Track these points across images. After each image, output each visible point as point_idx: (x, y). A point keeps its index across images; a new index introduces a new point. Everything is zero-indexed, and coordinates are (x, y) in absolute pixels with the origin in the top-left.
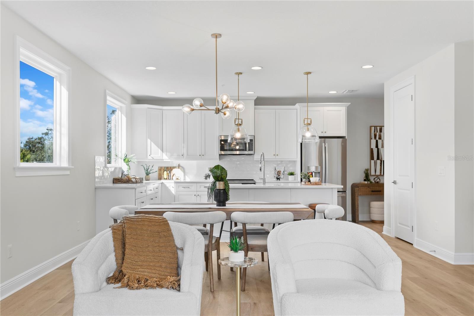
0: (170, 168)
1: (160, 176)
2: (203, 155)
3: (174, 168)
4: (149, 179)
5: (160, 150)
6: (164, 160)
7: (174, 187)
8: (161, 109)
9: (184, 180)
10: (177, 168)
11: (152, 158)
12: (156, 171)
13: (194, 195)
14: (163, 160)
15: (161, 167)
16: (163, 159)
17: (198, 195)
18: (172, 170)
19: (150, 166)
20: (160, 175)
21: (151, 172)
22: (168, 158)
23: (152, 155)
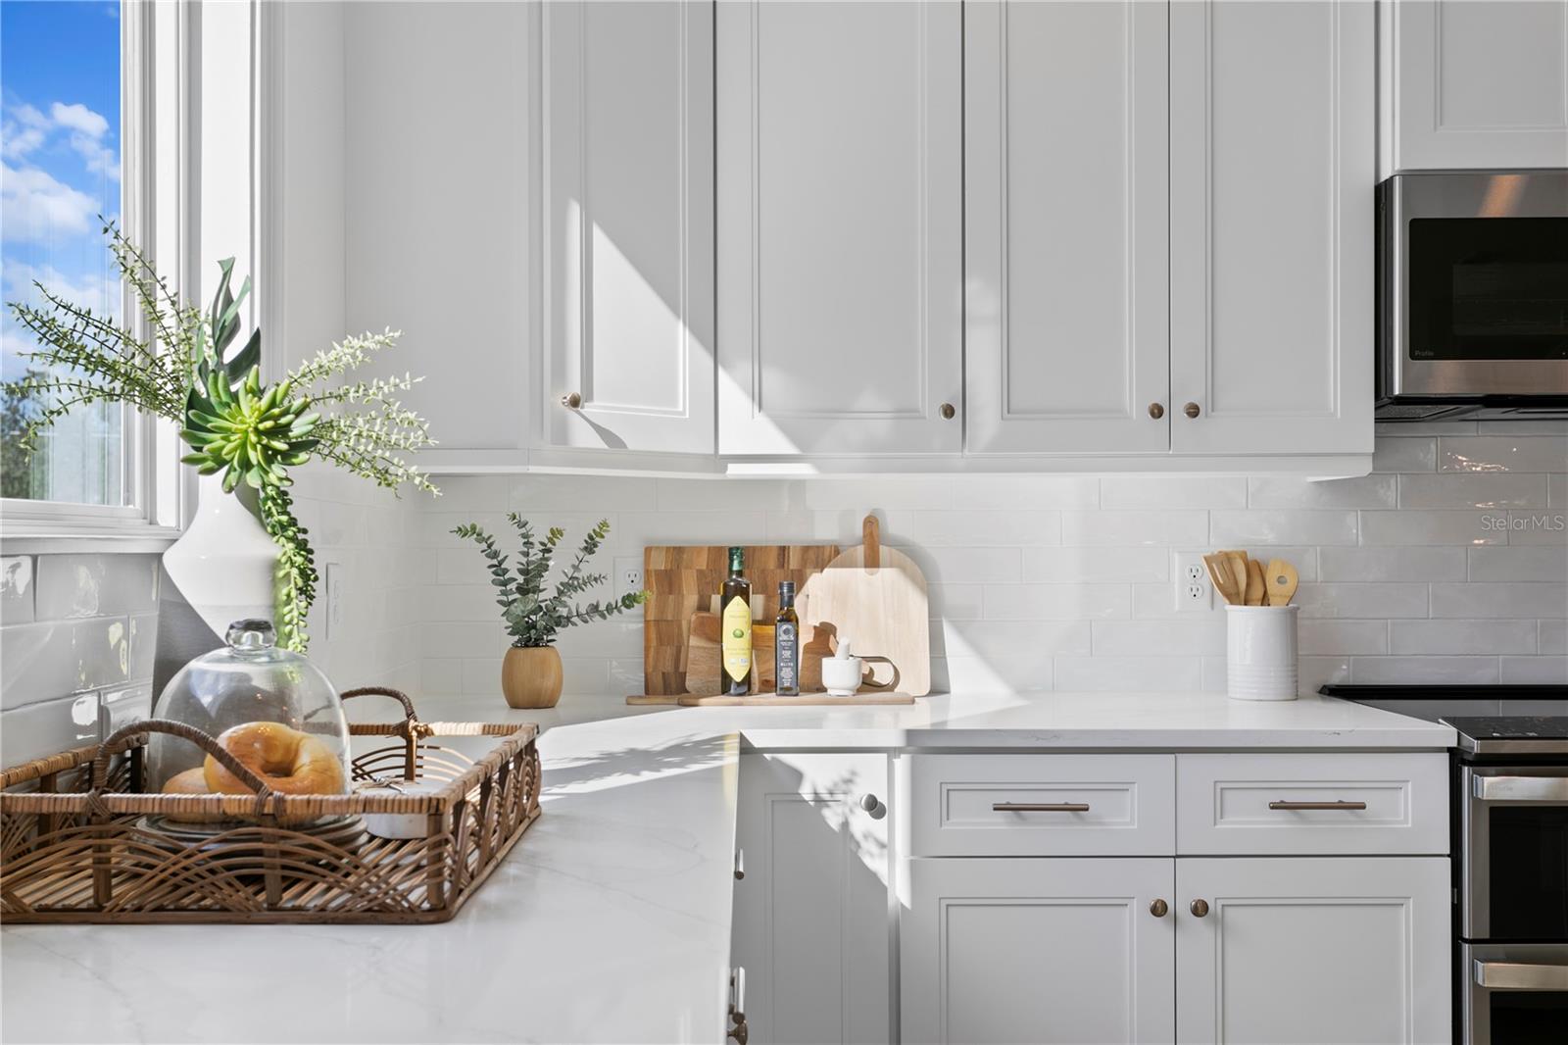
0: (772, 563)
1: (669, 651)
2: (1193, 411)
3: (821, 556)
4: (549, 683)
5: (682, 335)
6: (735, 470)
7: (882, 799)
9: (932, 690)
10: (850, 564)
11: (602, 446)
12: (629, 601)
13: (1139, 909)
14: (722, 461)
15: (677, 552)
16: (722, 451)
17: (1200, 909)
18: (797, 582)
19: (556, 533)
20: (660, 641)
21: (578, 601)
22: (786, 448)
23: (596, 402)
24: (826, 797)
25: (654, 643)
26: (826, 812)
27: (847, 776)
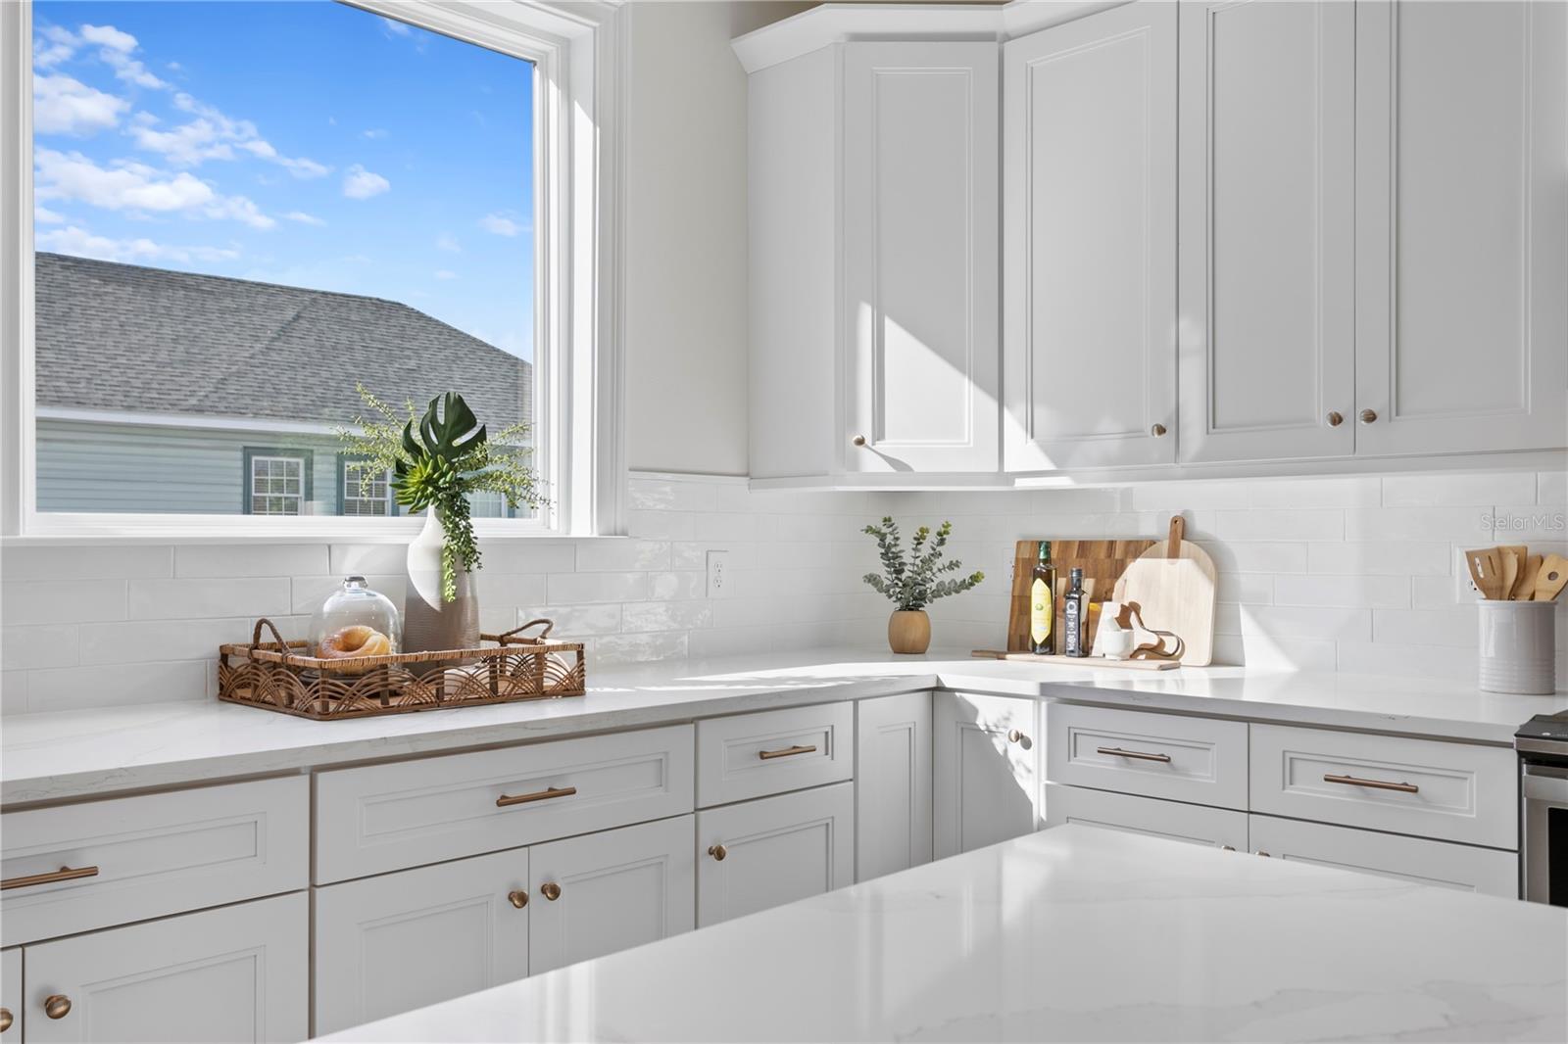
0: (1103, 554)
1: (1026, 619)
2: (1371, 417)
3: (1137, 548)
5: (967, 386)
6: (1021, 484)
7: (1029, 735)
8: (988, 37)
9: (1215, 662)
10: (1158, 556)
11: (888, 469)
14: (1007, 477)
16: (1008, 468)
18: (1118, 569)
20: (1021, 612)
22: (1049, 466)
23: (887, 441)
24: (993, 729)
25: (1016, 613)
26: (995, 741)
27: (1006, 715)
